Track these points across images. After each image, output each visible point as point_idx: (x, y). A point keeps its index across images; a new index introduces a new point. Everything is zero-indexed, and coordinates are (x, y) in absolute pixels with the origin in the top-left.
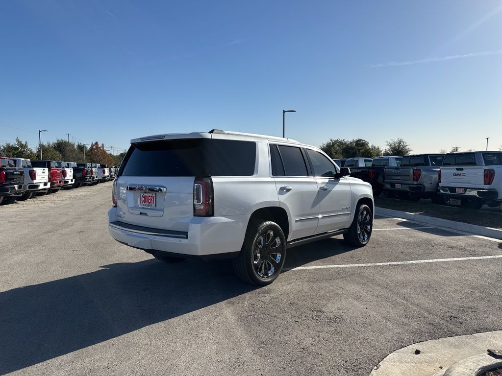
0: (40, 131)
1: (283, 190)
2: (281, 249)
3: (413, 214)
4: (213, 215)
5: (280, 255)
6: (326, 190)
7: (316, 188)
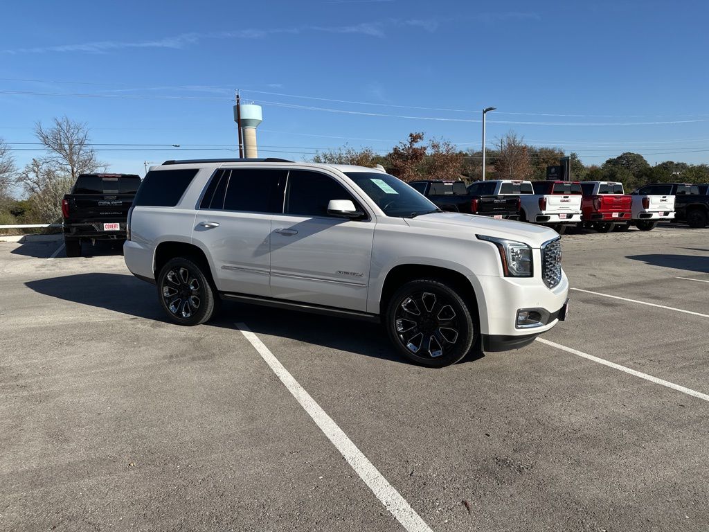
1: (204, 226)
4: (130, 240)
6: (290, 235)
7: (268, 230)
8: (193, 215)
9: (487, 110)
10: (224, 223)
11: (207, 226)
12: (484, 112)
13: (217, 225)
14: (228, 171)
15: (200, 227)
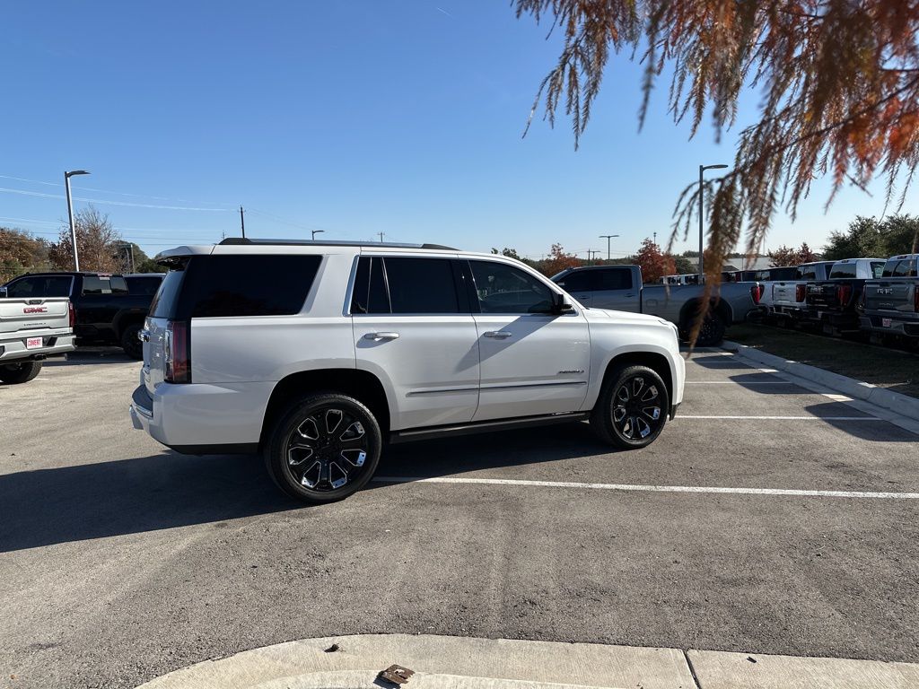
0: (313, 233)
1: (373, 339)
2: (368, 443)
3: (872, 386)
4: (189, 381)
5: (365, 454)
6: (504, 337)
7: (473, 334)
10: (406, 333)
11: (377, 339)
12: (67, 176)
13: (397, 335)
15: (368, 340)
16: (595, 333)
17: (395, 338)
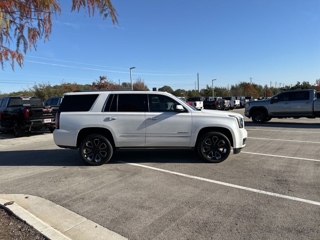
0: (213, 80)
4: (59, 129)
6: (155, 120)
7: (144, 119)
8: (102, 115)
9: (132, 68)
10: (120, 117)
11: (110, 119)
12: (131, 69)
13: (117, 118)
14: (116, 95)
15: (107, 120)
16: (194, 119)
17: (116, 119)
